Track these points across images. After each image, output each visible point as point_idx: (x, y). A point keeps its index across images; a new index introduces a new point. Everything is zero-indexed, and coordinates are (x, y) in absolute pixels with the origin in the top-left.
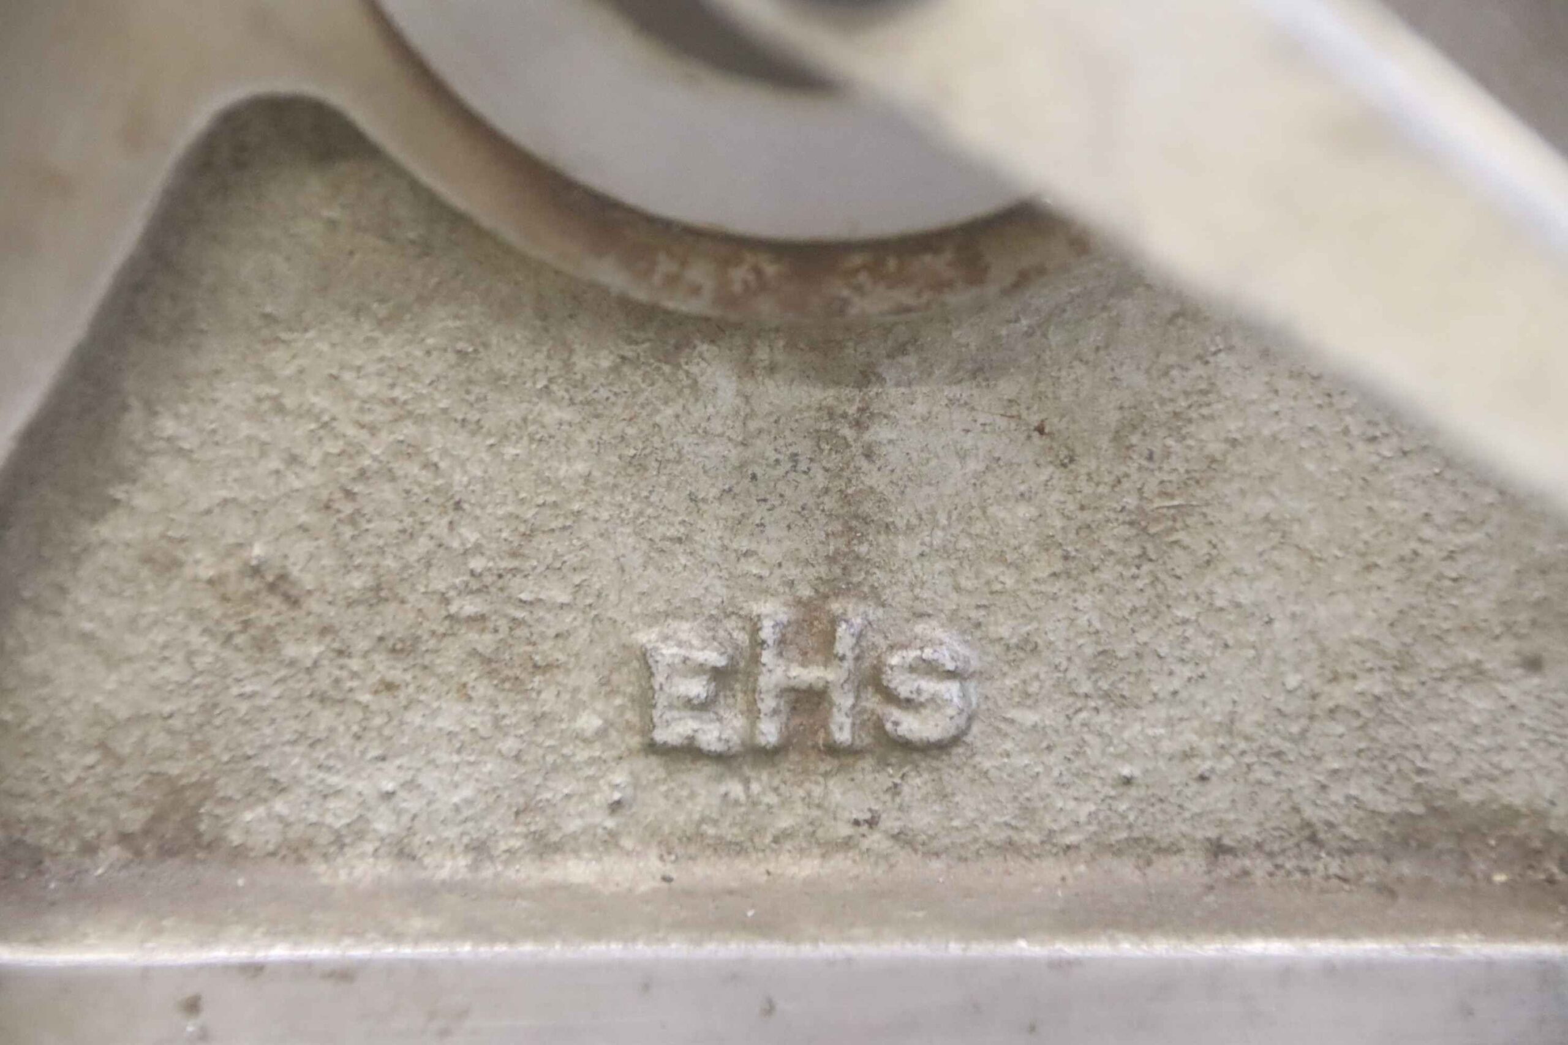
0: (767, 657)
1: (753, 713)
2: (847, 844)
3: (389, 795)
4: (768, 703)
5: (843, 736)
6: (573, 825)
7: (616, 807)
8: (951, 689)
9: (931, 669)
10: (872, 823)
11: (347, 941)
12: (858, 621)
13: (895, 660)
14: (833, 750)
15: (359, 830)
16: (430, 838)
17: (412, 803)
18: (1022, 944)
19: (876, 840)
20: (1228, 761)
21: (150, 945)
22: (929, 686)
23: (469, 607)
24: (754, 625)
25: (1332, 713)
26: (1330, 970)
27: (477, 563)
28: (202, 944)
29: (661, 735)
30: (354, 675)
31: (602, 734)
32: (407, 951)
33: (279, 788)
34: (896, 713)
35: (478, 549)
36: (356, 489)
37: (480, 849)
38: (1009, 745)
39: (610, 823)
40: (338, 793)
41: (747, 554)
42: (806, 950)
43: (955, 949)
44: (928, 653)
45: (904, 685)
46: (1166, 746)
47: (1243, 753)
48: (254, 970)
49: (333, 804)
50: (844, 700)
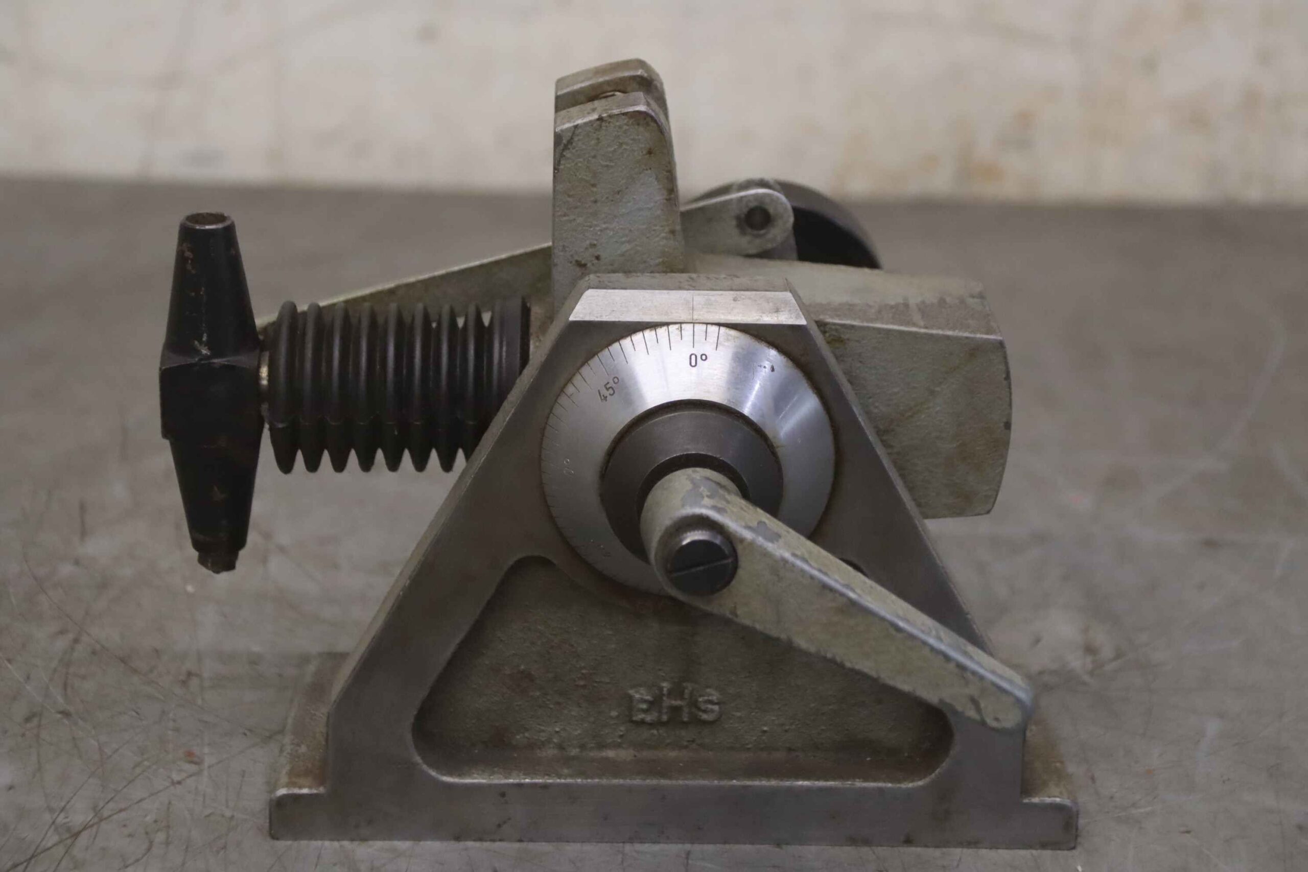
0: (665, 698)
1: (660, 712)
2: (686, 747)
3: (557, 732)
4: (665, 710)
5: (685, 719)
6: (610, 741)
7: (621, 736)
8: (716, 708)
9: (711, 702)
10: (693, 741)
11: (546, 777)
12: (690, 688)
13: (701, 699)
14: (684, 723)
15: (549, 741)
16: (569, 744)
17: (563, 734)
18: (734, 781)
19: (694, 746)
20: (794, 727)
21: (492, 777)
22: (710, 706)
23: (582, 683)
24: (661, 689)
25: (823, 714)
26: (821, 789)
27: (584, 671)
28: (506, 778)
29: (634, 718)
30: (549, 700)
31: (617, 717)
32: (563, 781)
33: (527, 730)
34: (701, 713)
35: (584, 668)
36: (551, 651)
37: (583, 747)
38: (731, 721)
39: (619, 740)
40: (543, 731)
41: (660, 670)
42: (674, 782)
43: (716, 782)
44: (710, 698)
45: (703, 707)
46: (777, 722)
47: (798, 725)
48: (520, 786)
49: (542, 734)
50: (686, 710)
